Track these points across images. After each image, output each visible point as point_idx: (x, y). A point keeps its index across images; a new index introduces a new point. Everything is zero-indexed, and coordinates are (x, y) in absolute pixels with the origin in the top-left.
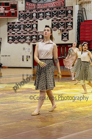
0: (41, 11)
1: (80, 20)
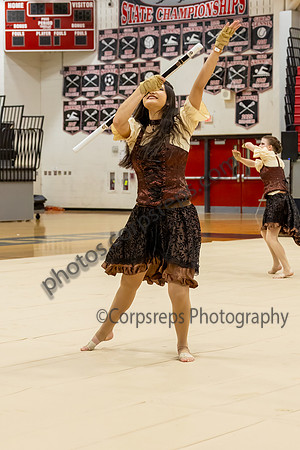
0: (171, 29)
1: (297, 61)
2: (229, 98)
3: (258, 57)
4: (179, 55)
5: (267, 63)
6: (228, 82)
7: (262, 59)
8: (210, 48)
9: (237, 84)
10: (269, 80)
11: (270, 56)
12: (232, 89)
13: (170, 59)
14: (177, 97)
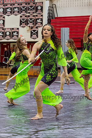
0: (9, 6)
1: (51, 17)
4: (11, 14)
5: (41, 18)
7: (39, 17)
8: (22, 12)
11: (42, 16)
12: (29, 26)
13: (8, 15)
14: (11, 29)
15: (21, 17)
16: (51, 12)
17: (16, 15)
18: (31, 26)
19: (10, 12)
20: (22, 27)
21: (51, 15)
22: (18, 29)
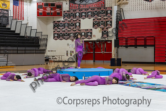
1: (119, 20)
2: (100, 30)
3: (108, 19)
4: (86, 18)
5: (110, 20)
6: (100, 25)
7: (109, 19)
8: (94, 16)
9: (102, 26)
10: (111, 25)
11: (111, 18)
12: (101, 28)
13: (83, 19)
14: (85, 30)
15: (94, 19)
16: (119, 15)
17: (89, 18)
18: (102, 27)
19: (84, 16)
20: (95, 28)
21: (119, 18)
22: (91, 30)
